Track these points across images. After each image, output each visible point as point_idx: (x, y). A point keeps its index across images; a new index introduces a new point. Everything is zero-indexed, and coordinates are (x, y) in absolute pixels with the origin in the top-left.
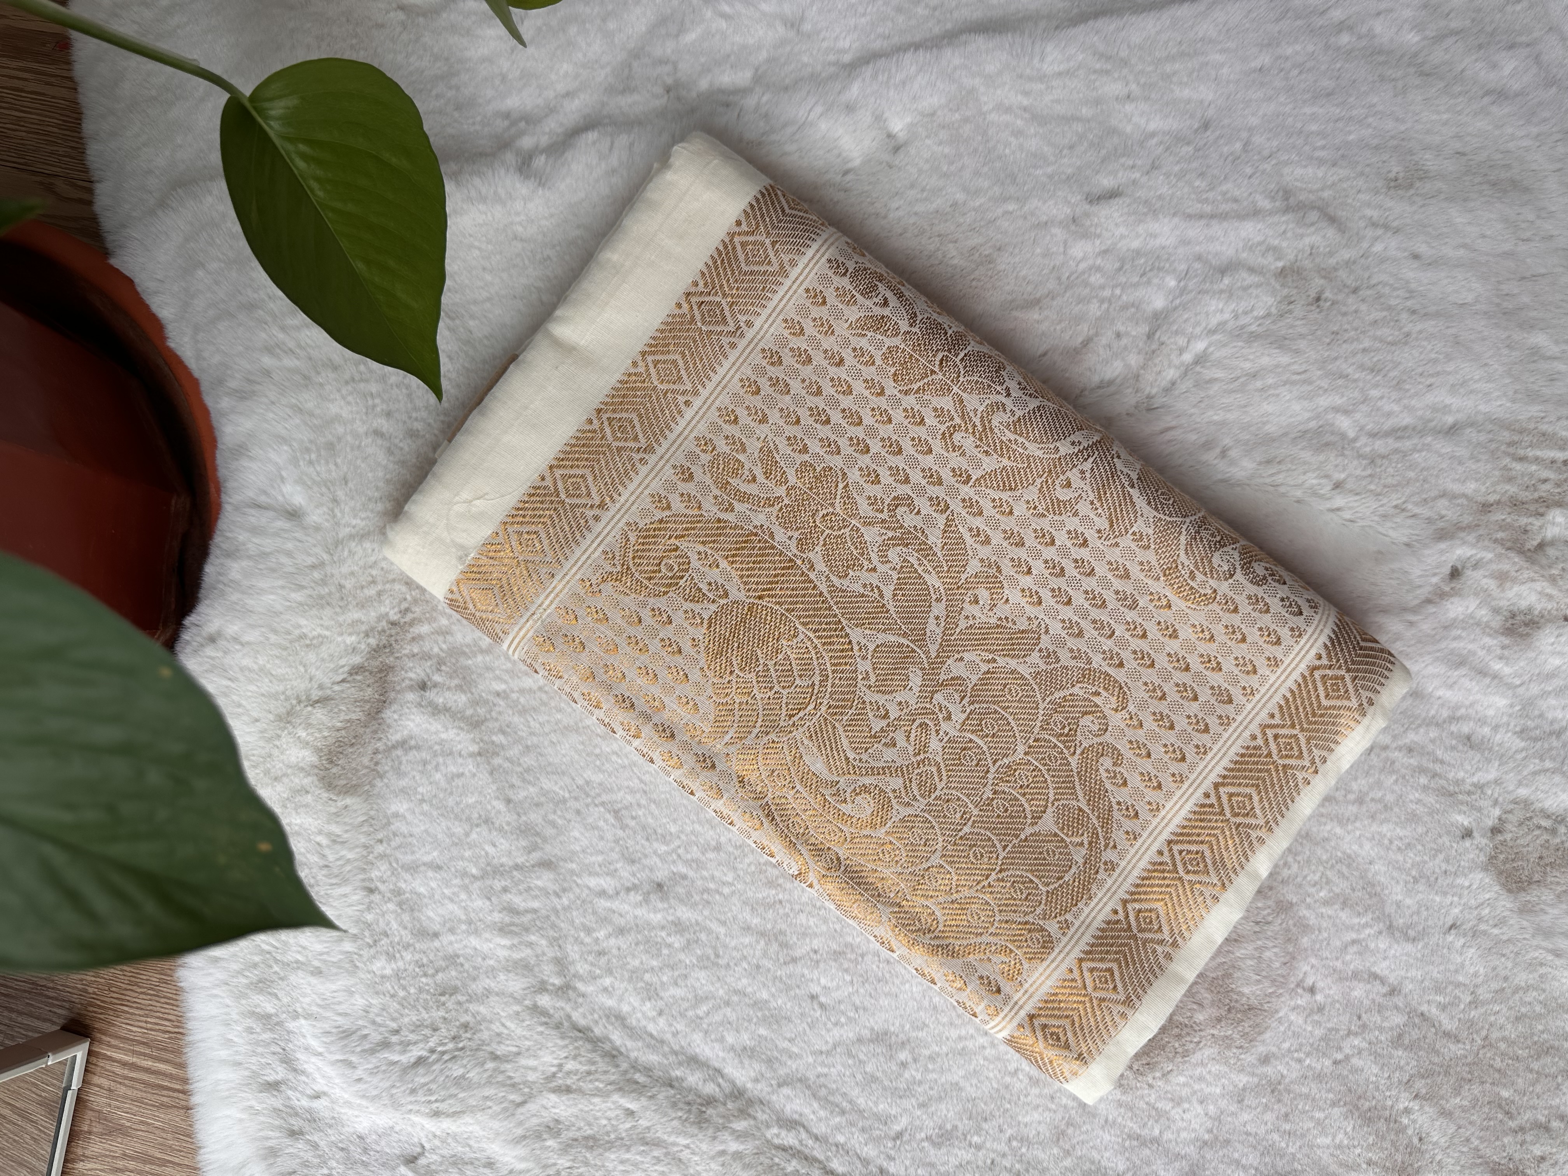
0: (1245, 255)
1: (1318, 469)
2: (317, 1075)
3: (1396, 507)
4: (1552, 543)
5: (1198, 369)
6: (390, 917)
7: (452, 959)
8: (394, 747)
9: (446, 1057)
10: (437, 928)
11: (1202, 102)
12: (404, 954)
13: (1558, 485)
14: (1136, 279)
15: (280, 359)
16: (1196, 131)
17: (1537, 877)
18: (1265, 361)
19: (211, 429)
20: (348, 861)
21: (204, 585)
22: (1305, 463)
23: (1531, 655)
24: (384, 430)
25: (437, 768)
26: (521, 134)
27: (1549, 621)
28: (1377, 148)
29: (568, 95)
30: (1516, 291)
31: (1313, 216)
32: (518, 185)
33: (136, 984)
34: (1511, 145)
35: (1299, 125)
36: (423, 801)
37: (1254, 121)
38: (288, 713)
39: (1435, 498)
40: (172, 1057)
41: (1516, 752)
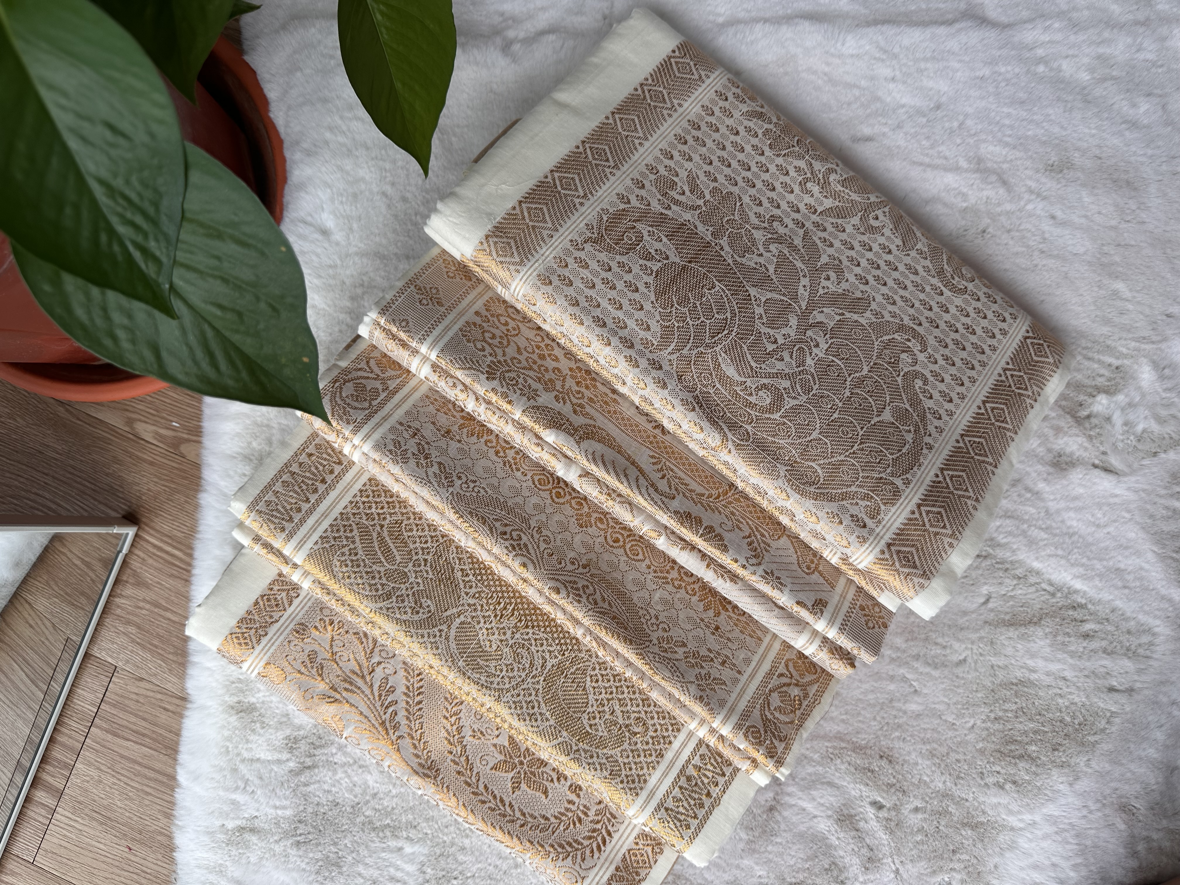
4: (1095, 416)
11: (939, 91)
13: (1109, 380)
15: (336, 136)
16: (931, 109)
17: (1035, 620)
19: (284, 171)
23: (1065, 482)
24: (389, 193)
26: (508, 28)
27: (1082, 464)
28: (1044, 143)
29: (543, 9)
30: (1112, 252)
31: (993, 178)
32: (500, 59)
33: (171, 500)
34: (1133, 159)
35: (998, 118)
37: (970, 110)
40: (183, 548)
41: (1041, 540)
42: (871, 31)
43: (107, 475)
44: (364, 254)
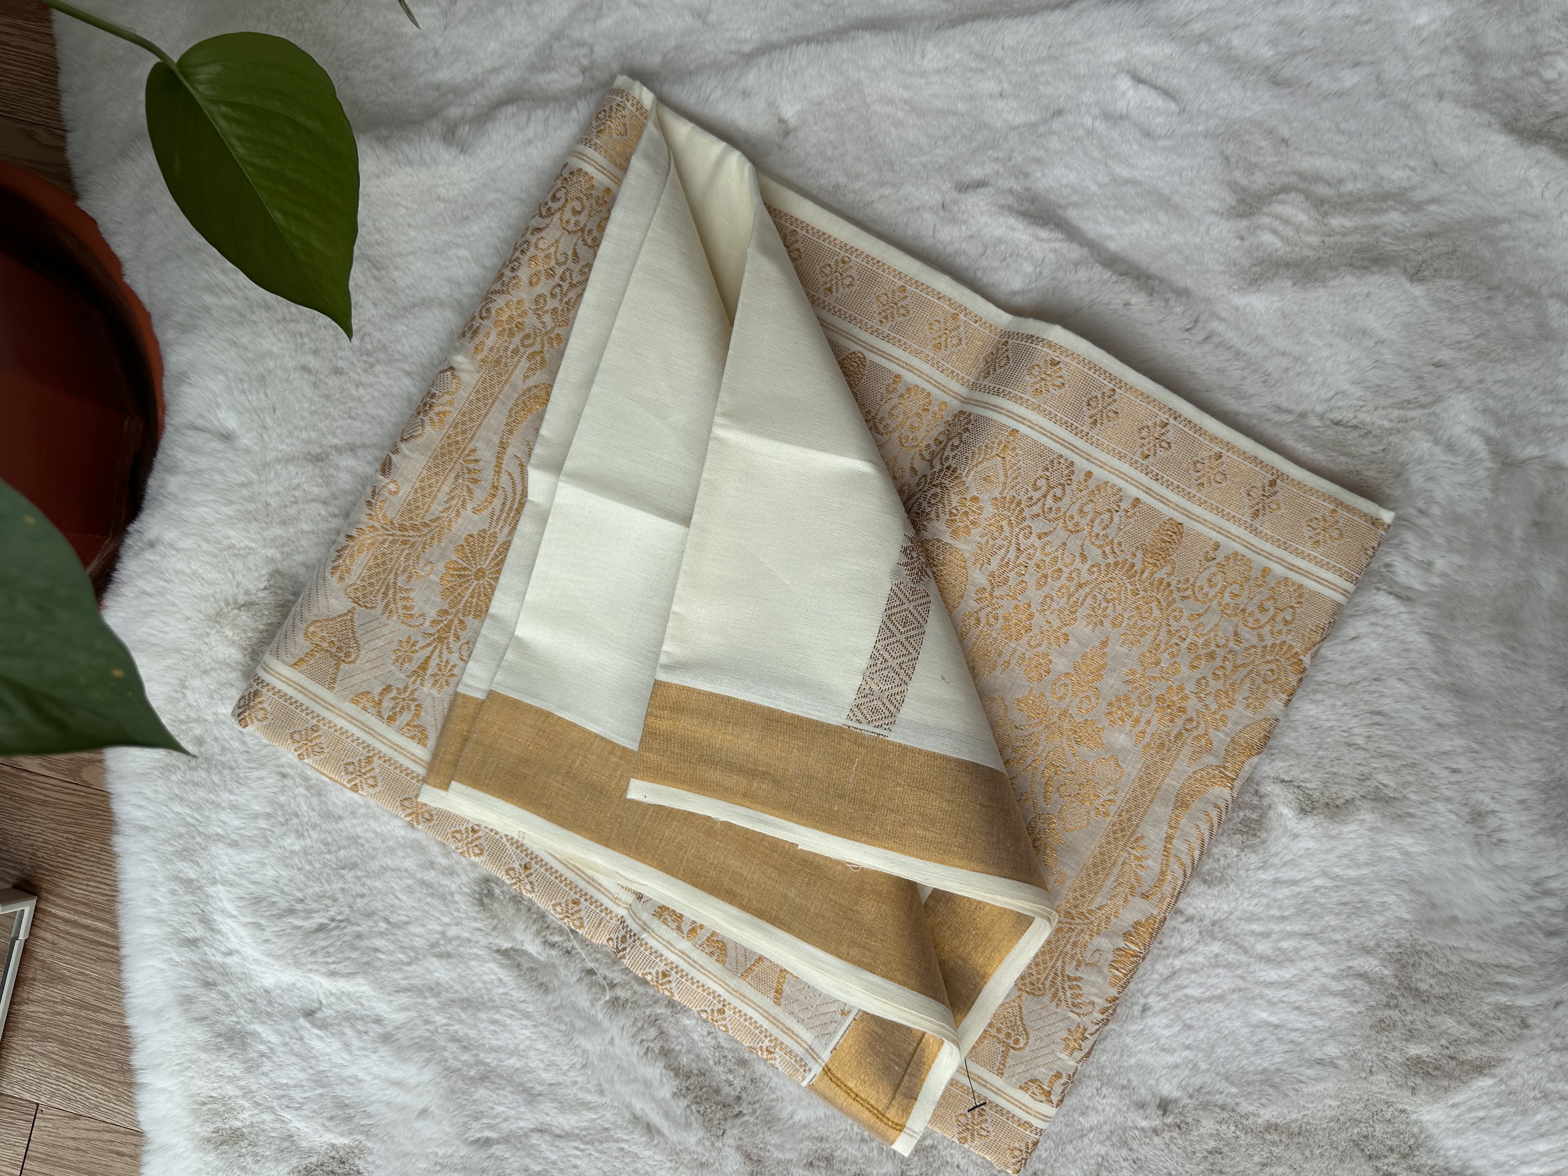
2: (231, 935)
6: (301, 800)
7: (354, 840)
12: (311, 833)
19: (160, 358)
21: (147, 497)
24: (311, 366)
26: (449, 104)
29: (495, 71)
32: (442, 151)
33: (80, 852)
38: (217, 615)
40: (108, 917)
42: (958, 31)
44: (289, 460)
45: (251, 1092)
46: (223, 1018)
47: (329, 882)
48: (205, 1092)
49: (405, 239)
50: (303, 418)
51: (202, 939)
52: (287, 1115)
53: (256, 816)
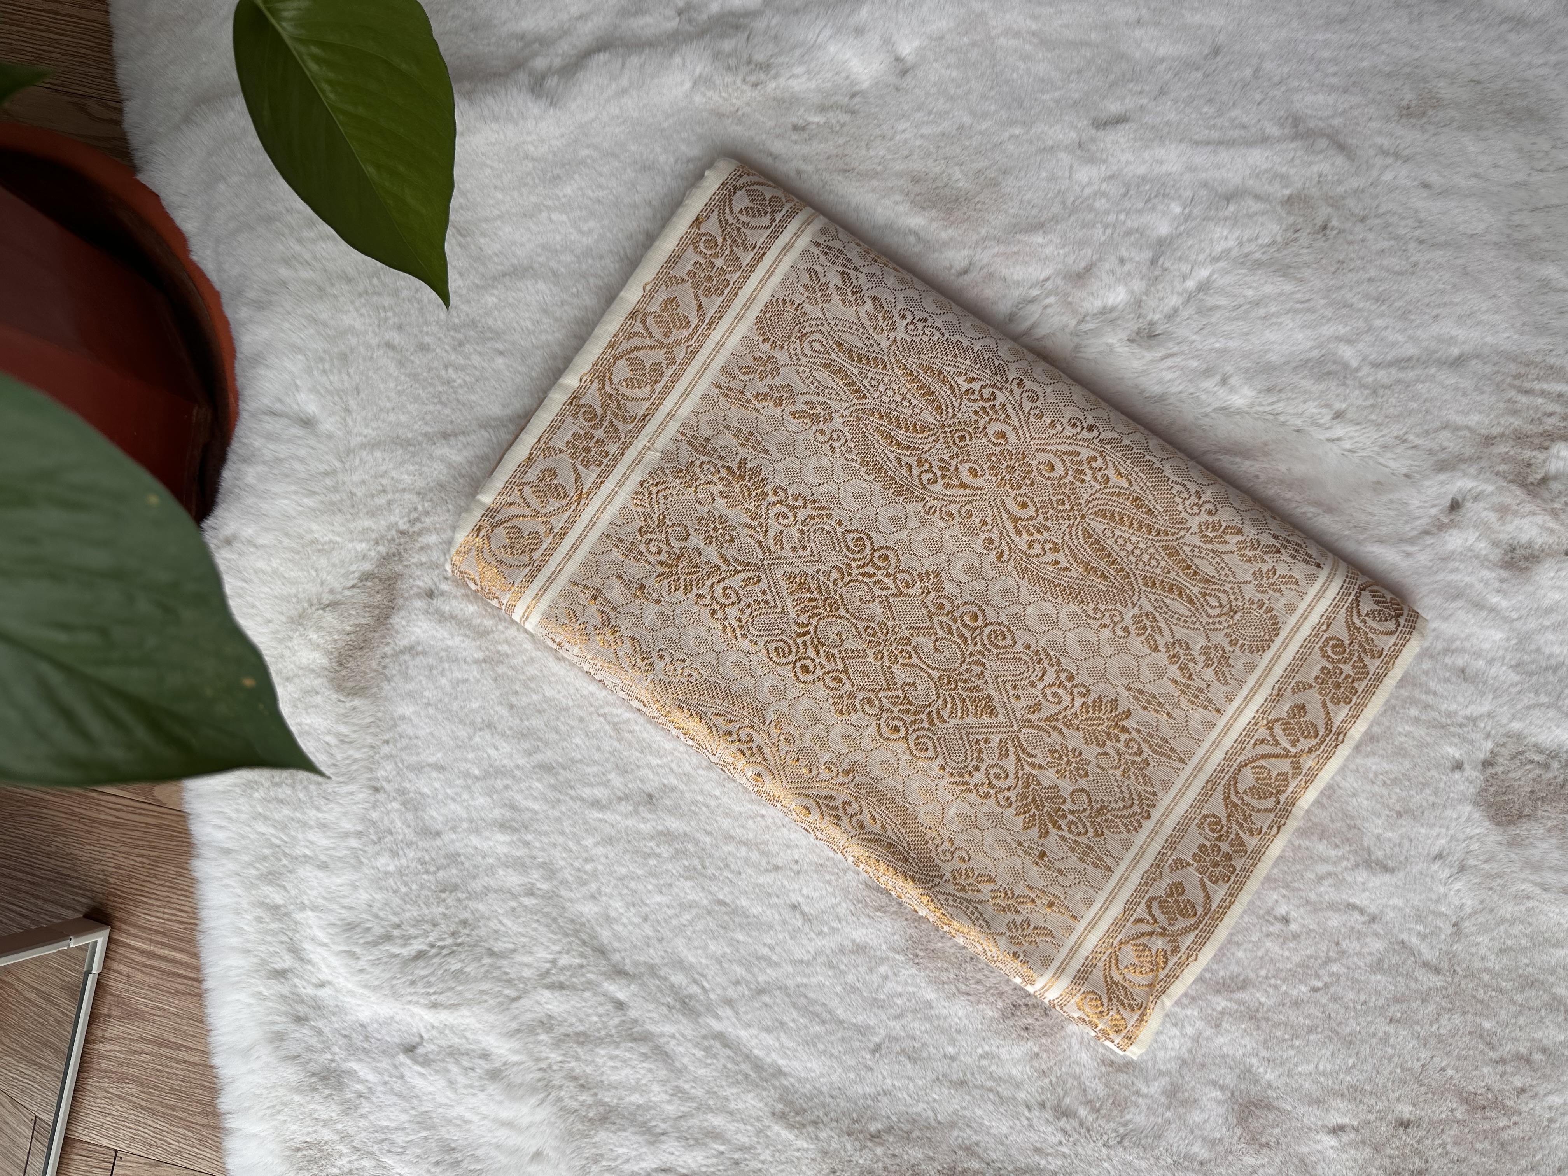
0: (1251, 182)
1: (1319, 398)
2: (322, 965)
3: (1396, 437)
4: (1556, 478)
5: (1201, 296)
6: (395, 816)
7: (453, 858)
8: (402, 652)
9: (445, 952)
10: (439, 827)
11: (1213, 27)
12: (407, 851)
13: (1564, 419)
14: (1140, 205)
15: (296, 270)
16: (1206, 58)
17: (1527, 811)
18: (1268, 289)
19: (230, 340)
20: (356, 760)
21: (221, 490)
22: (1305, 392)
23: (1531, 589)
24: (396, 342)
25: (442, 674)
26: (535, 54)
27: (1548, 555)
28: (1389, 75)
29: (582, 17)
30: (1527, 222)
31: (1323, 143)
32: (530, 104)
33: (155, 876)
34: (1529, 74)
35: (1311, 51)
36: (428, 704)
37: (1264, 47)
38: (300, 616)
39: (1436, 431)
40: (186, 946)
41: (1511, 685)
43: (48, 855)
44: (374, 445)
45: (349, 1136)
46: (316, 1056)
47: (427, 905)
48: (299, 1139)
49: (491, 202)
50: (389, 399)
51: (291, 970)
52: (388, 1161)
53: (346, 835)
